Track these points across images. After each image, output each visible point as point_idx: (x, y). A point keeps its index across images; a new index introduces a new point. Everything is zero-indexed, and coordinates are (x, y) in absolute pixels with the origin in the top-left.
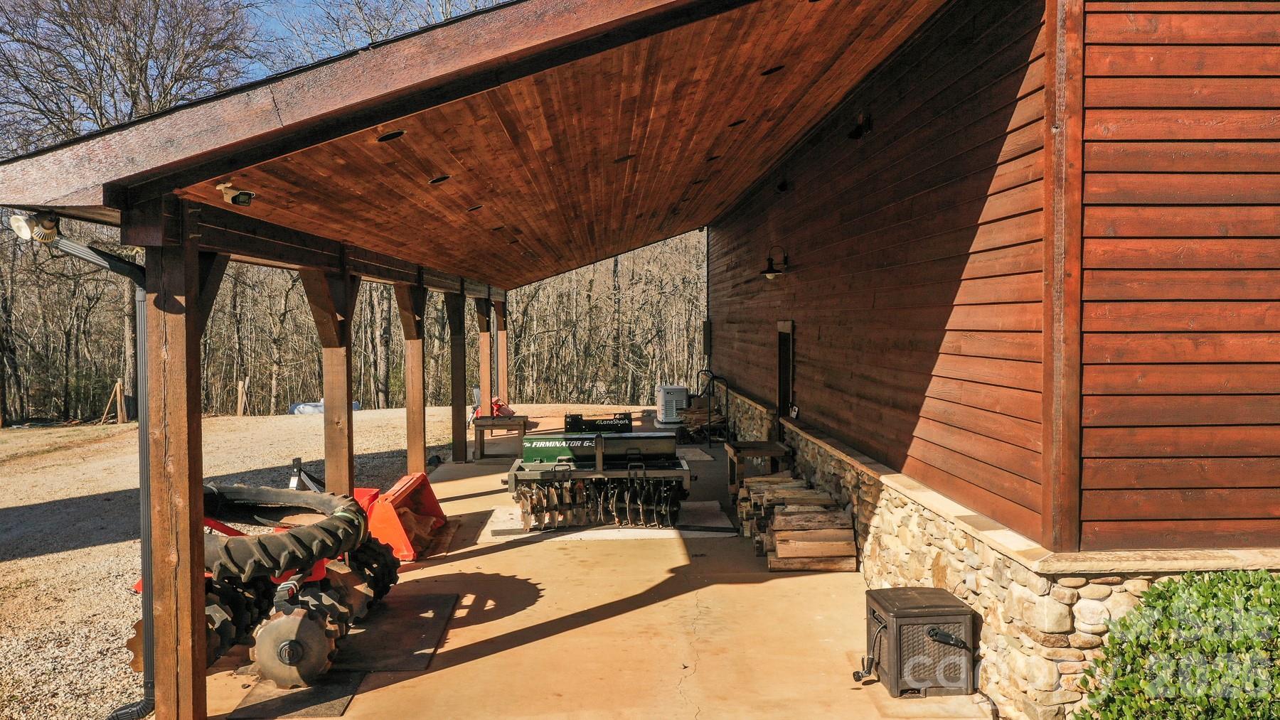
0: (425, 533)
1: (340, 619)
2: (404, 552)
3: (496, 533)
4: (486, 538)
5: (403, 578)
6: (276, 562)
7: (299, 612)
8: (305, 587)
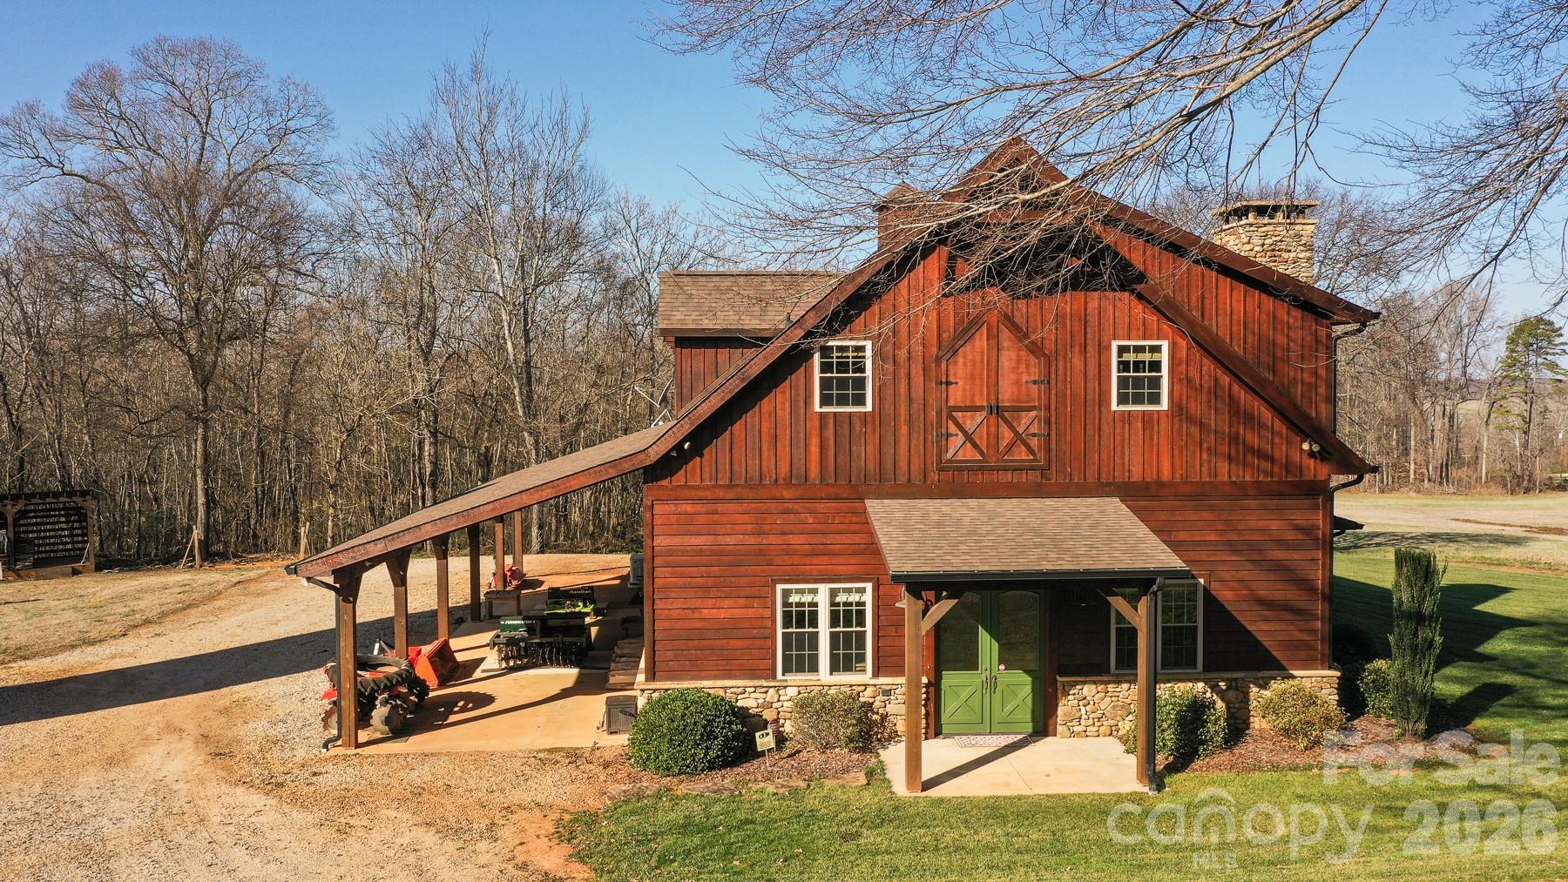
0: (445, 672)
1: (403, 709)
2: (432, 681)
3: (483, 671)
4: (478, 674)
5: (431, 694)
6: (379, 687)
7: (389, 706)
8: (391, 697)
